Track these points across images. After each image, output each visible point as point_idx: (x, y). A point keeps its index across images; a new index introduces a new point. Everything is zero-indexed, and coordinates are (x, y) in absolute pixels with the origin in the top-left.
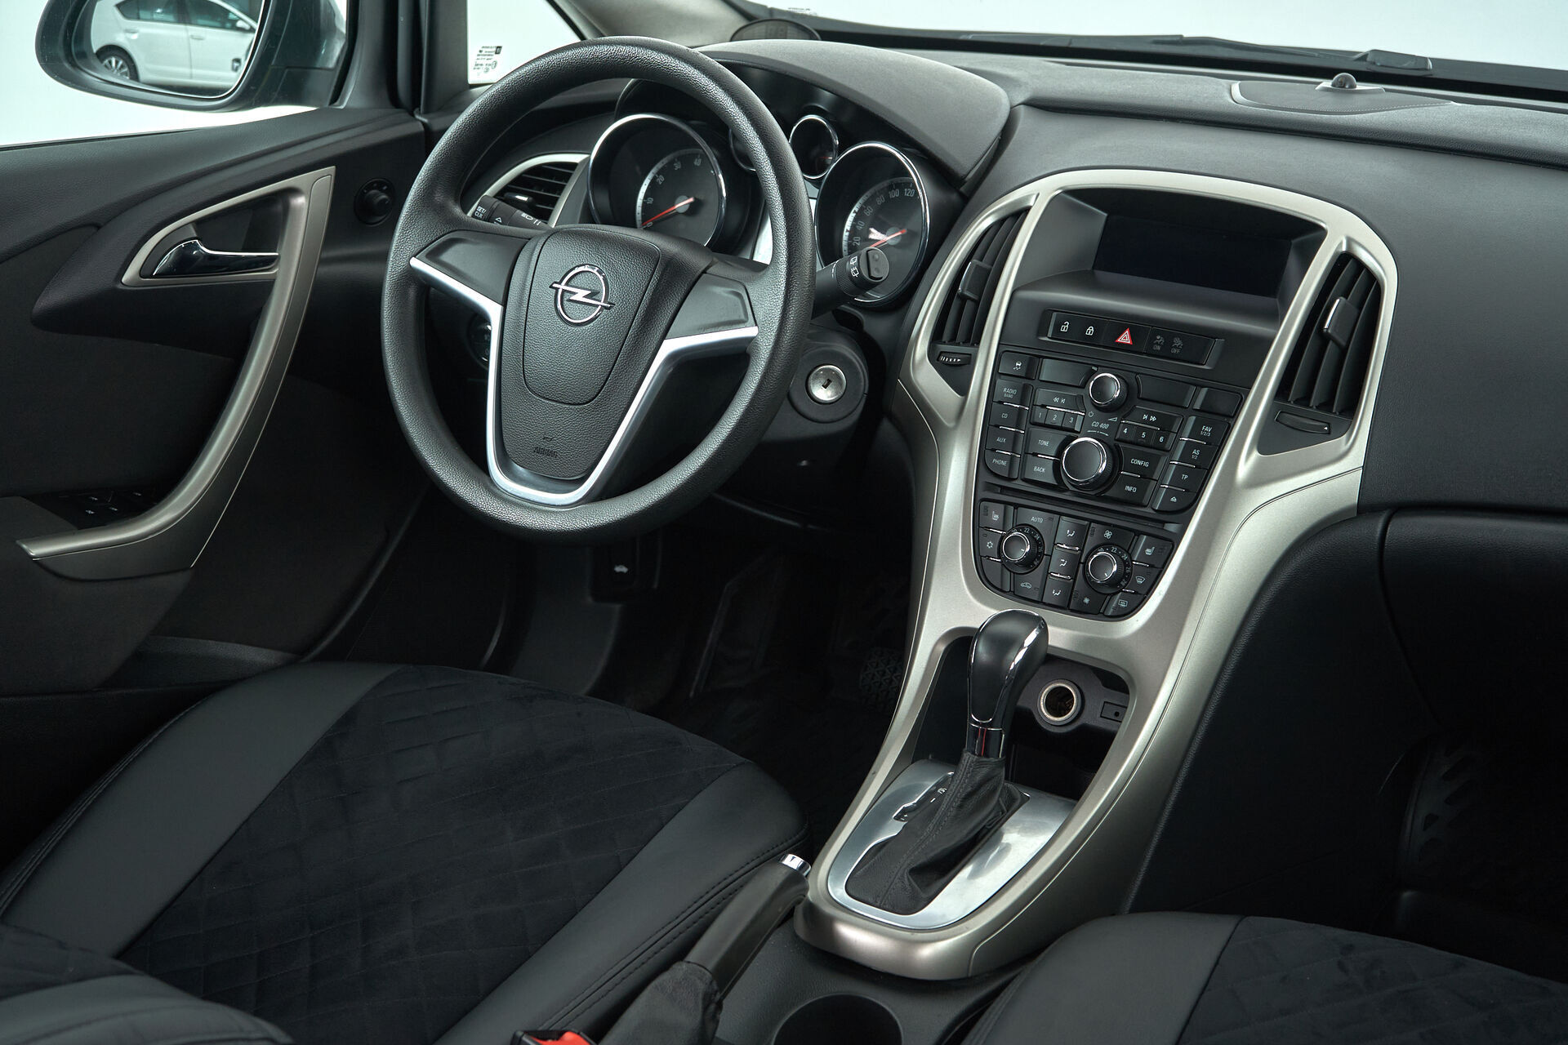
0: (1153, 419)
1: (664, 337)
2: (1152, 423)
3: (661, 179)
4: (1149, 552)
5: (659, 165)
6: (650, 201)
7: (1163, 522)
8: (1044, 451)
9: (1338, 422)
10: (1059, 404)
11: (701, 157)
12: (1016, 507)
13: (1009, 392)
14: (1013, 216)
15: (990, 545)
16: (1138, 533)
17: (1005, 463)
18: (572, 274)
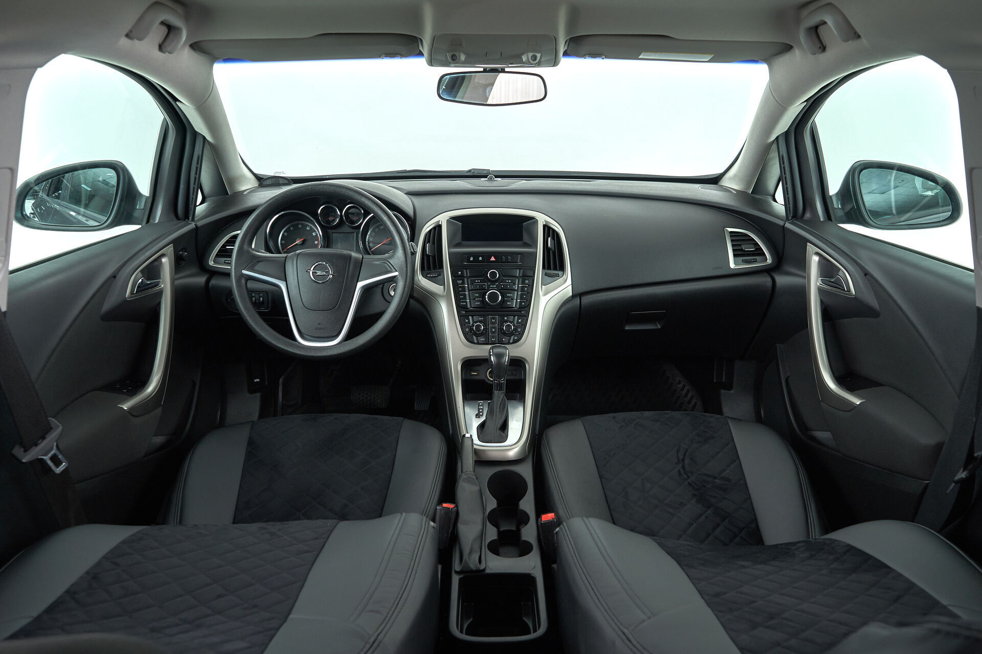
0: (510, 281)
1: (357, 282)
2: (510, 283)
3: (286, 234)
4: (520, 321)
5: (284, 229)
6: (283, 242)
7: (521, 311)
8: (477, 297)
9: (560, 273)
10: (478, 282)
11: (302, 224)
12: (472, 316)
13: (460, 282)
14: (434, 228)
15: (467, 330)
16: (514, 316)
17: (465, 304)
18: (314, 266)
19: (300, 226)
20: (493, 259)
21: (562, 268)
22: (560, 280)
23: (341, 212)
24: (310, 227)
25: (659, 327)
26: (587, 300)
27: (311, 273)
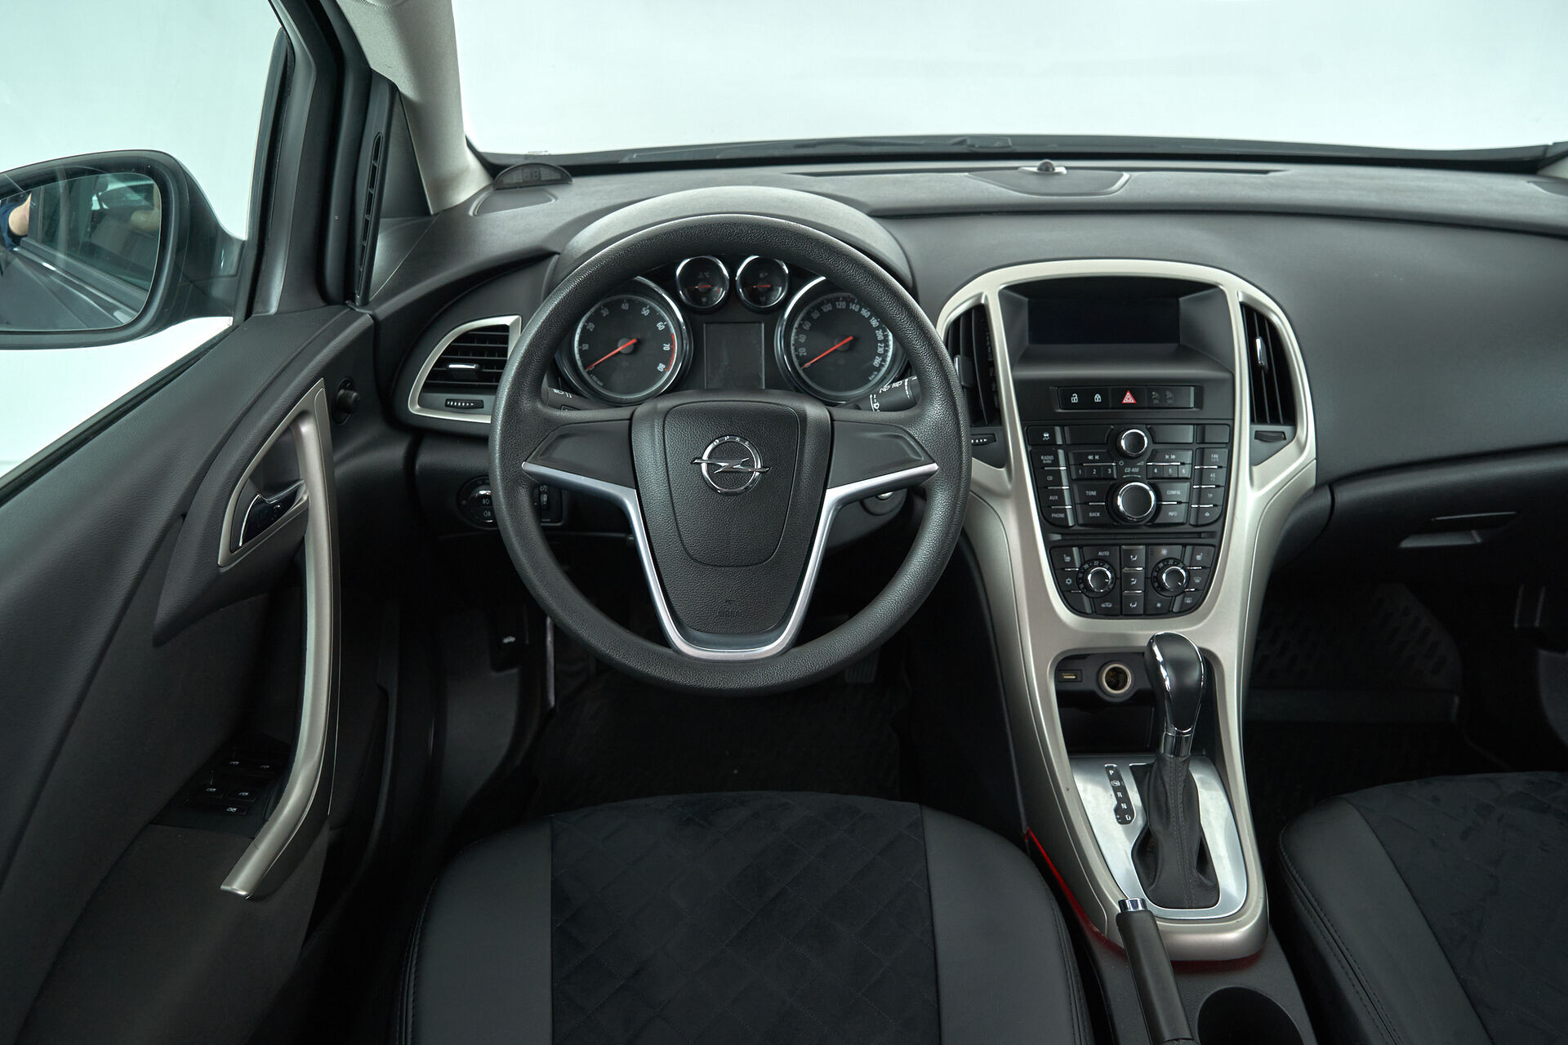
0: (1173, 457)
1: (825, 490)
2: (1173, 460)
3: (591, 327)
4: (1199, 558)
6: (586, 347)
7: (1202, 533)
8: (1093, 499)
9: (1287, 429)
10: (1094, 461)
11: (629, 301)
12: (1080, 547)
13: (1047, 459)
14: (967, 314)
15: (1069, 581)
16: (1184, 545)
17: (1062, 516)
18: (710, 448)
19: (625, 307)
20: (1128, 399)
21: (1290, 416)
22: (1291, 448)
23: (732, 273)
24: (652, 309)
25: (1479, 540)
26: (1348, 495)
27: (704, 466)
